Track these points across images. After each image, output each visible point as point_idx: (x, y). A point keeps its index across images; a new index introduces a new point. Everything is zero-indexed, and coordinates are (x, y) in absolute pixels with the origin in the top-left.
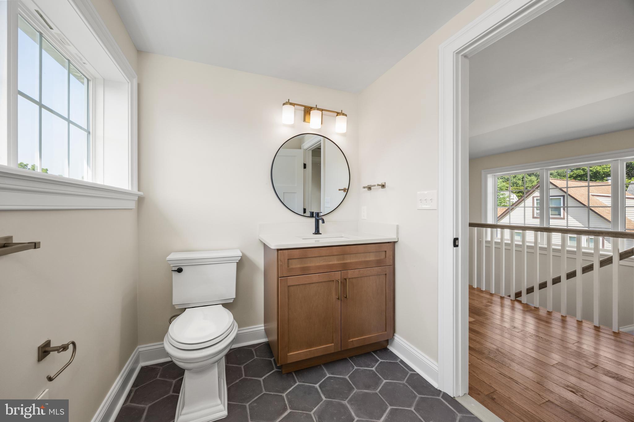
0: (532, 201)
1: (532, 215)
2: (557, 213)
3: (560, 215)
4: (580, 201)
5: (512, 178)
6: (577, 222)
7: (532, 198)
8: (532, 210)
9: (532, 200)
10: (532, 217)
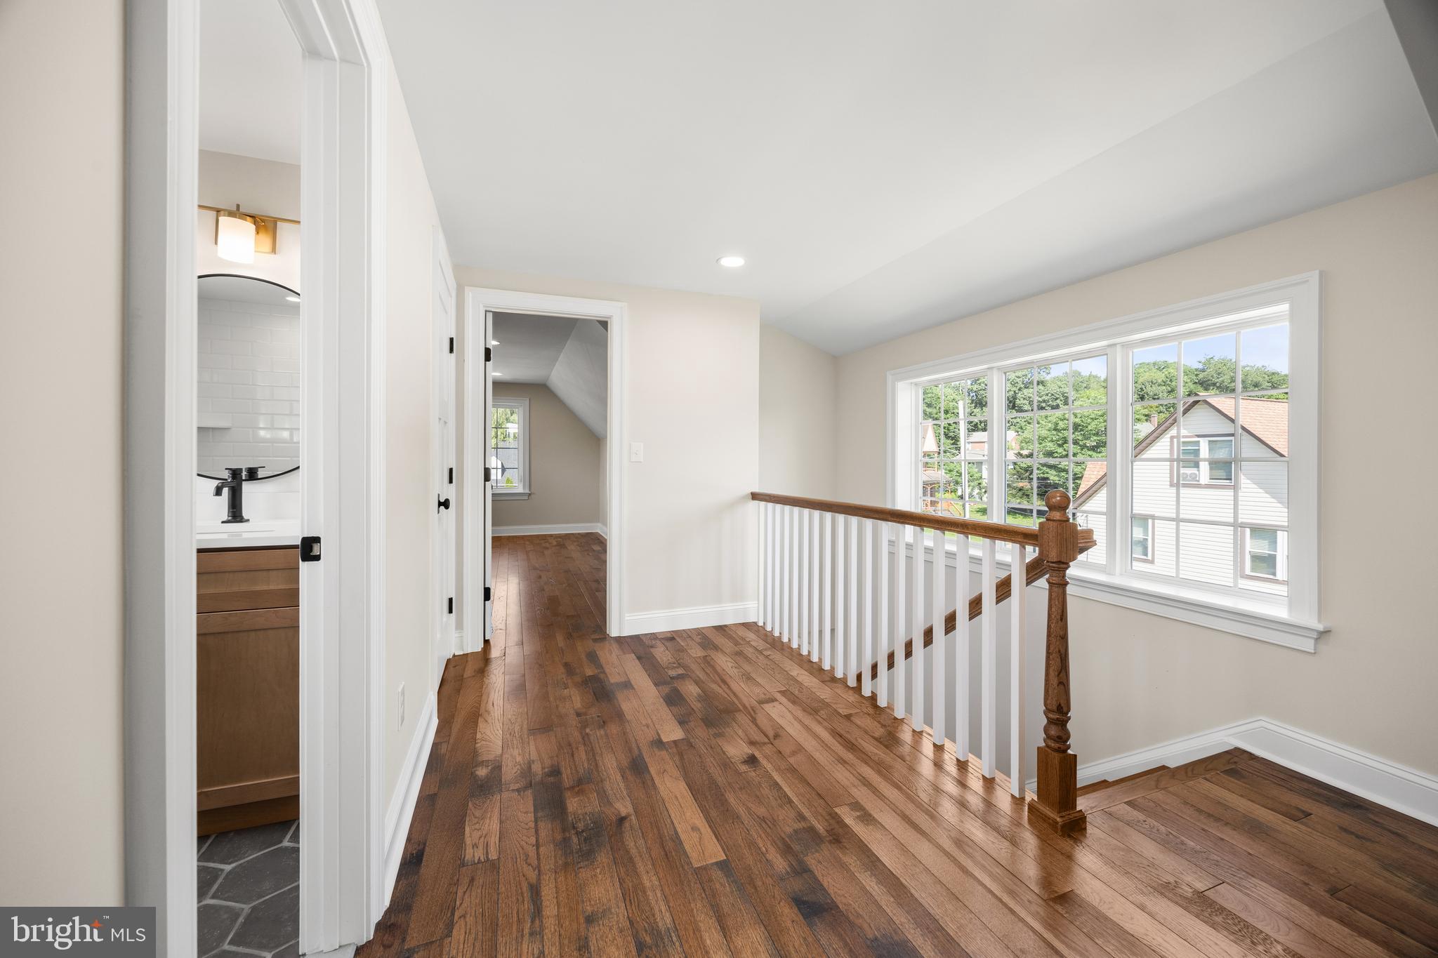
0: (1169, 448)
1: (1169, 479)
2: (1222, 474)
3: (1231, 479)
4: (1274, 446)
5: (1166, 395)
6: (1267, 495)
7: (1169, 440)
8: (1168, 467)
9: (1169, 444)
10: (1168, 483)
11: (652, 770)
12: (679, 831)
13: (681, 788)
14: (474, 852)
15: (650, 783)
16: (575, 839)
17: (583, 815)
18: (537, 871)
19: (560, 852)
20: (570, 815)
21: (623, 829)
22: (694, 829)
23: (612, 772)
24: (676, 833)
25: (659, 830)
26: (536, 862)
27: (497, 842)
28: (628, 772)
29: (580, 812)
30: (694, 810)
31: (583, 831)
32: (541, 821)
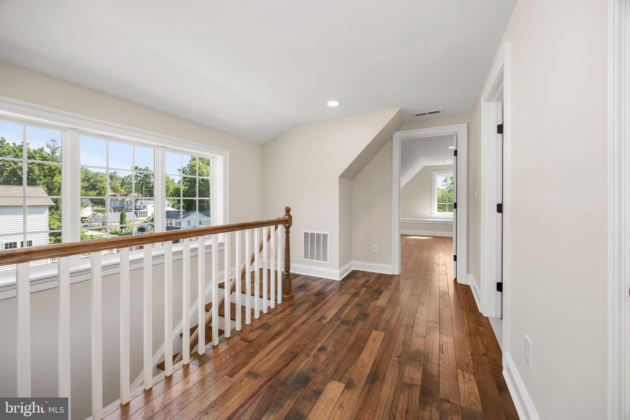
11: (368, 371)
12: (380, 343)
13: (365, 355)
14: (470, 377)
15: (375, 365)
16: (422, 359)
17: (415, 367)
18: (440, 357)
19: (430, 358)
20: (421, 371)
21: (400, 353)
22: (374, 340)
23: (389, 382)
24: (382, 343)
25: (387, 346)
26: (440, 360)
27: (459, 376)
28: (381, 377)
29: (416, 370)
30: (368, 345)
31: (418, 361)
32: (436, 375)
